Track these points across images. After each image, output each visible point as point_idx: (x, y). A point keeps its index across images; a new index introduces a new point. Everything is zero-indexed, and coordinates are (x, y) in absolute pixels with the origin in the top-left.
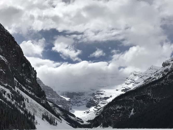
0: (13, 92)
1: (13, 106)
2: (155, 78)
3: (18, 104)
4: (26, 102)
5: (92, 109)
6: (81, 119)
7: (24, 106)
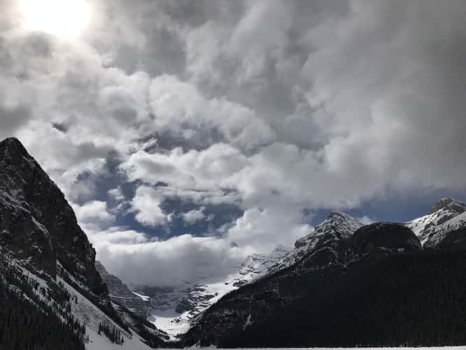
1: (48, 309)
3: (59, 306)
4: (73, 302)
5: (186, 315)
6: (165, 333)
7: (69, 309)
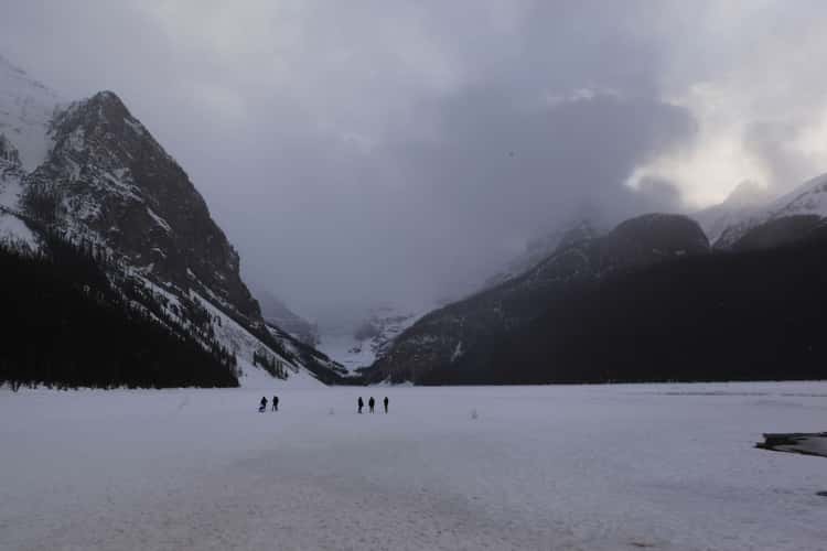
0: (186, 302)
1: (185, 333)
2: (509, 275)
3: (198, 329)
4: (215, 325)
5: (368, 344)
6: (342, 366)
7: (211, 332)
